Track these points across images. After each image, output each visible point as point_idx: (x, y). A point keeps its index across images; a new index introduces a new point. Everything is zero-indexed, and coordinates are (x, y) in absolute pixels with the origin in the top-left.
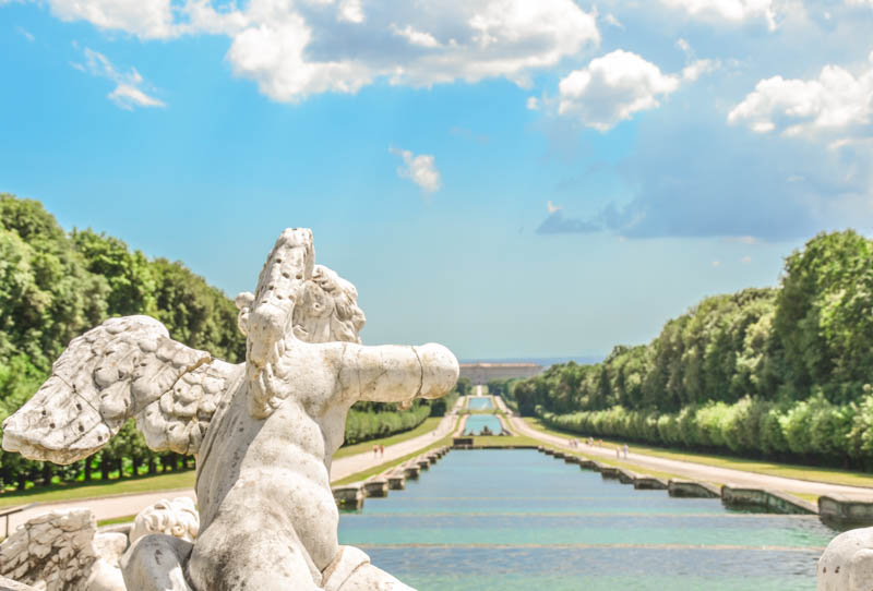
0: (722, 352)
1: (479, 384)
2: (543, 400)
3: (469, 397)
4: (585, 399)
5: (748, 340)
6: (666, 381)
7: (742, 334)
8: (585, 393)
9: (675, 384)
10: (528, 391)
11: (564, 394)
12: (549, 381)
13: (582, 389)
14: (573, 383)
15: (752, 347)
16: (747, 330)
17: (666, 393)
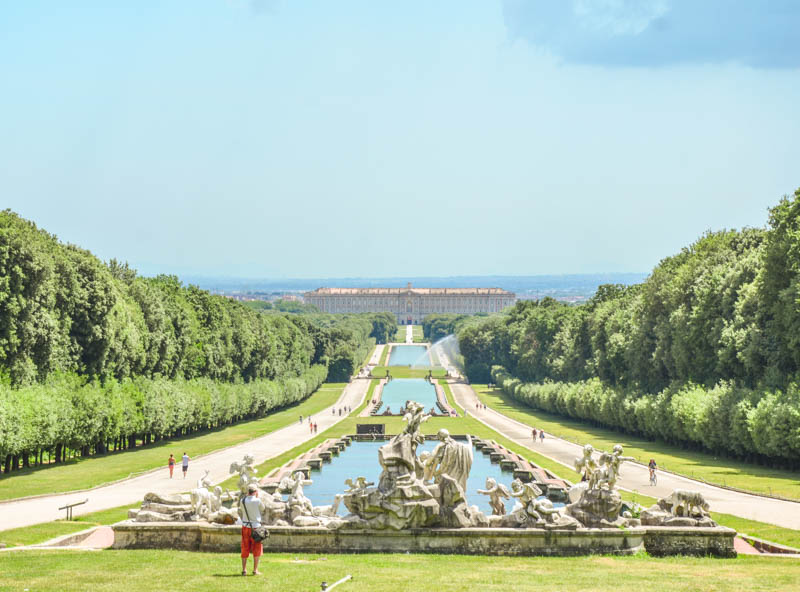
0: (710, 317)
1: (409, 323)
2: (503, 358)
3: (391, 345)
4: (559, 362)
5: (740, 305)
6: (652, 348)
7: (734, 296)
8: (559, 352)
9: (661, 354)
10: (482, 342)
11: (531, 352)
12: (512, 328)
13: (555, 346)
14: (544, 335)
15: (742, 315)
16: (738, 292)
17: (651, 365)
